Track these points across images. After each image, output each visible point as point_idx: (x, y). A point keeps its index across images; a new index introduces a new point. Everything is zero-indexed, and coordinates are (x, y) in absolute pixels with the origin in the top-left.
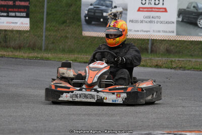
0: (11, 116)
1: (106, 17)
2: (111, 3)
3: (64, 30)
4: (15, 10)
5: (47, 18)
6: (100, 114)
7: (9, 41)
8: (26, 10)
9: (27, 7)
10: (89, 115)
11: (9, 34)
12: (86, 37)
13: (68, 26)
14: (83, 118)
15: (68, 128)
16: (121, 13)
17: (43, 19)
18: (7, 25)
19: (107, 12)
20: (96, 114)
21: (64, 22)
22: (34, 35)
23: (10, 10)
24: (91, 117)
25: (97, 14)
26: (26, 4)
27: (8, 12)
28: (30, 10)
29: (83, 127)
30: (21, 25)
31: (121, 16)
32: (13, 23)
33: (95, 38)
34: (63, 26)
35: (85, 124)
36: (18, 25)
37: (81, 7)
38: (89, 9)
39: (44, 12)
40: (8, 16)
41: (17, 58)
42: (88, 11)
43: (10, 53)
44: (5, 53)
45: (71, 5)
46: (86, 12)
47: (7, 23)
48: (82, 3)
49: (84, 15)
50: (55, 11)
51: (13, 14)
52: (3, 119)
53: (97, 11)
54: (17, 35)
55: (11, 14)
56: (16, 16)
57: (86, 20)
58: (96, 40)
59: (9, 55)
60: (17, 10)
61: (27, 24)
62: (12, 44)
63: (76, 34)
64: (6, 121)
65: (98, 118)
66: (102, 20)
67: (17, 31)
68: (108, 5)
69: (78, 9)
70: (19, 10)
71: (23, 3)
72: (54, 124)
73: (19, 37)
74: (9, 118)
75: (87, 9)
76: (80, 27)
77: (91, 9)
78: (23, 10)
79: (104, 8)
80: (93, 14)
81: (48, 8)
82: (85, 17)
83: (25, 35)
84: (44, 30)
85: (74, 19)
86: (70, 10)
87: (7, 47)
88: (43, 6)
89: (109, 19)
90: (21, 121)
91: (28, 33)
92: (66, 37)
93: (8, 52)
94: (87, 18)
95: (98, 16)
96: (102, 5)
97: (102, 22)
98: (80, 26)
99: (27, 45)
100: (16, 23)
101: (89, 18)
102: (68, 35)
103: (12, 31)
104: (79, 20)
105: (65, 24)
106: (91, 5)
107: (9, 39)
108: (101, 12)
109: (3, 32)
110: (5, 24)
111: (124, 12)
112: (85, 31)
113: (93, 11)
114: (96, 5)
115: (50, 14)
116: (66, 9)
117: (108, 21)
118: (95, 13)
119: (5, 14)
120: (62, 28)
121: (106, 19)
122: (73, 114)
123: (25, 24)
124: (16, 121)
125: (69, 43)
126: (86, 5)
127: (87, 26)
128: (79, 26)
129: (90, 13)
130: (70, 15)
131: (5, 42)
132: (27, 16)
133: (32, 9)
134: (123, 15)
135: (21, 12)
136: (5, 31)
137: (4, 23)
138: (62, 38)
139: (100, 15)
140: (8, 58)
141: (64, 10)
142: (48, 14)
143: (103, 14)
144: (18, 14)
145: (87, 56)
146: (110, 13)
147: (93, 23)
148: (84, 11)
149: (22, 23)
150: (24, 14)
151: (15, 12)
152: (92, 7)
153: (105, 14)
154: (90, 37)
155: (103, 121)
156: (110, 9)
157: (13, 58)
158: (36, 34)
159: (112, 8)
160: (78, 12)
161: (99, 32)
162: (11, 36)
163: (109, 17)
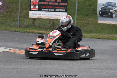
0: (56, 69)
1: (112, 12)
2: (115, 4)
3: (87, 19)
4: (59, 8)
5: (77, 12)
8: (65, 8)
9: (66, 6)
11: (56, 22)
12: (100, 23)
13: (90, 17)
14: (98, 71)
17: (75, 13)
18: (55, 16)
19: (112, 10)
20: (105, 69)
21: (87, 15)
24: (102, 70)
25: (106, 11)
26: (65, 4)
27: (55, 9)
28: (68, 8)
32: (58, 15)
33: (105, 24)
34: (87, 17)
35: (99, 74)
37: (97, 6)
38: (102, 8)
39: (75, 9)
40: (55, 11)
42: (101, 9)
45: (92, 5)
46: (100, 9)
47: (54, 15)
48: (98, 4)
49: (99, 11)
50: (82, 8)
51: (58, 10)
53: (106, 9)
55: (56, 10)
56: (59, 12)
57: (100, 14)
58: (106, 26)
60: (60, 8)
63: (94, 22)
64: (53, 72)
65: (106, 71)
66: (109, 14)
68: (113, 5)
69: (95, 8)
70: (61, 8)
71: (64, 4)
72: (81, 74)
75: (101, 8)
76: (96, 18)
77: (103, 8)
78: (63, 8)
79: (110, 7)
80: (104, 10)
81: (78, 7)
82: (100, 12)
84: (75, 20)
85: (93, 13)
86: (91, 8)
88: (75, 6)
89: (113, 13)
90: (62, 72)
92: (88, 24)
94: (101, 13)
95: (107, 12)
96: (110, 5)
97: (110, 15)
98: (97, 17)
100: (60, 15)
101: (102, 12)
102: (89, 22)
103: (57, 20)
104: (96, 14)
105: (87, 16)
106: (103, 5)
107: (55, 24)
108: (109, 9)
109: (52, 21)
110: (53, 16)
112: (99, 20)
113: (104, 9)
114: (106, 5)
115: (79, 10)
116: (88, 8)
117: (112, 14)
118: (105, 10)
119: (53, 10)
120: (86, 19)
122: (92, 68)
124: (59, 72)
125: (90, 27)
126: (100, 5)
127: (101, 17)
128: (96, 17)
129: (102, 10)
130: (90, 11)
131: (53, 26)
132: (66, 11)
133: (69, 7)
135: (62, 9)
138: (86, 24)
141: (87, 8)
142: (78, 10)
143: (110, 11)
144: (61, 10)
145: (100, 35)
146: (114, 10)
147: (104, 15)
148: (99, 9)
150: (64, 10)
151: (59, 9)
152: (104, 6)
153: (111, 11)
154: (102, 23)
156: (114, 7)
159: (115, 7)
160: (95, 10)
161: (108, 21)
162: (57, 23)
163: (113, 12)
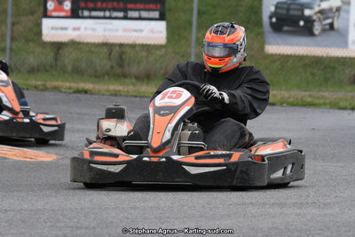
0: (135, 208)
1: (310, 17)
4: (139, 6)
5: (198, 20)
6: (301, 203)
7: (129, 65)
8: (159, 6)
9: (161, 1)
10: (282, 205)
11: (129, 51)
12: (272, 55)
15: (244, 231)
16: (338, 9)
17: (190, 23)
18: (125, 34)
19: (311, 8)
20: (294, 205)
22: (173, 52)
23: (129, 6)
25: (292, 12)
27: (125, 10)
28: (167, 6)
29: (271, 229)
30: (151, 35)
31: (339, 15)
32: (135, 31)
33: (289, 57)
36: (144, 34)
38: (278, 3)
39: (192, 10)
40: (125, 18)
41: (143, 97)
42: (276, 7)
43: (131, 89)
44: (121, 88)
46: (273, 9)
47: (125, 30)
49: (269, 13)
50: (214, 7)
51: (135, 14)
52: (122, 215)
53: (292, 7)
54: (144, 54)
55: (131, 14)
56: (140, 18)
57: (272, 25)
58: (291, 61)
59: (128, 91)
60: (142, 6)
61: (161, 32)
62: (134, 69)
64: (127, 218)
65: (299, 211)
66: (302, 23)
67: (143, 46)
69: (256, 3)
70: (147, 6)
72: (217, 222)
73: (147, 57)
74: (132, 211)
75: (275, 3)
76: (259, 37)
77: (282, 3)
78: (152, 6)
80: (284, 12)
82: (271, 17)
83: (157, 52)
84: (193, 44)
86: (241, 6)
87: (125, 76)
89: (314, 21)
90: (156, 218)
91: (164, 50)
93: (127, 85)
94: (274, 20)
95: (295, 16)
97: (303, 26)
98: (261, 34)
99: (162, 72)
100: (141, 31)
101: (277, 19)
103: (133, 46)
104: (259, 23)
107: (127, 61)
108: (298, 7)
109: (117, 48)
110: (120, 33)
111: (345, 7)
112: (270, 44)
113: (285, 6)
115: (204, 13)
116: (234, 4)
117: (312, 25)
118: (288, 10)
119: (121, 14)
121: (309, 22)
122: (251, 203)
123: (157, 32)
127: (275, 35)
128: (258, 34)
129: (279, 11)
130: (241, 15)
131: (121, 66)
132: (162, 18)
133: (170, 2)
134: (343, 14)
135: (149, 10)
136: (121, 45)
137: (117, 30)
139: (298, 13)
140: (127, 96)
141: (231, 5)
142: (200, 13)
143: (303, 12)
144: (144, 14)
146: (317, 9)
147: (285, 28)
148: (268, 7)
149: (152, 31)
150: (156, 14)
151: (139, 10)
153: (307, 12)
154: (280, 55)
155: (309, 217)
156: (318, 2)
157: (136, 97)
158: (178, 50)
159: (322, 1)
160: (256, 10)
161: (297, 45)
162: (132, 55)
163: (315, 17)
